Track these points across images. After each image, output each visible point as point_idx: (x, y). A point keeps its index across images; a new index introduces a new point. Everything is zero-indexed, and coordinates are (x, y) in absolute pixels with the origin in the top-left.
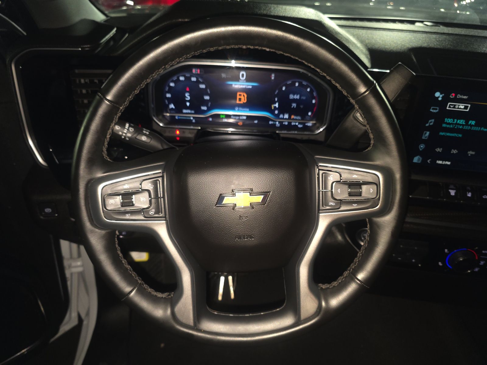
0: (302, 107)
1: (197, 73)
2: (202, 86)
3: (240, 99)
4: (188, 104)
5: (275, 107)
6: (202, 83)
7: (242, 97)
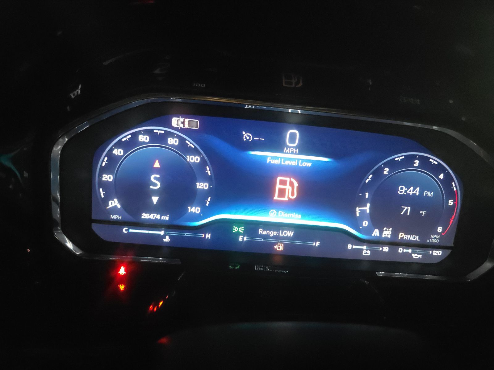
0: (423, 213)
1: (182, 126)
2: (193, 159)
3: (282, 192)
4: (155, 199)
5: (362, 212)
6: (195, 152)
7: (288, 187)
